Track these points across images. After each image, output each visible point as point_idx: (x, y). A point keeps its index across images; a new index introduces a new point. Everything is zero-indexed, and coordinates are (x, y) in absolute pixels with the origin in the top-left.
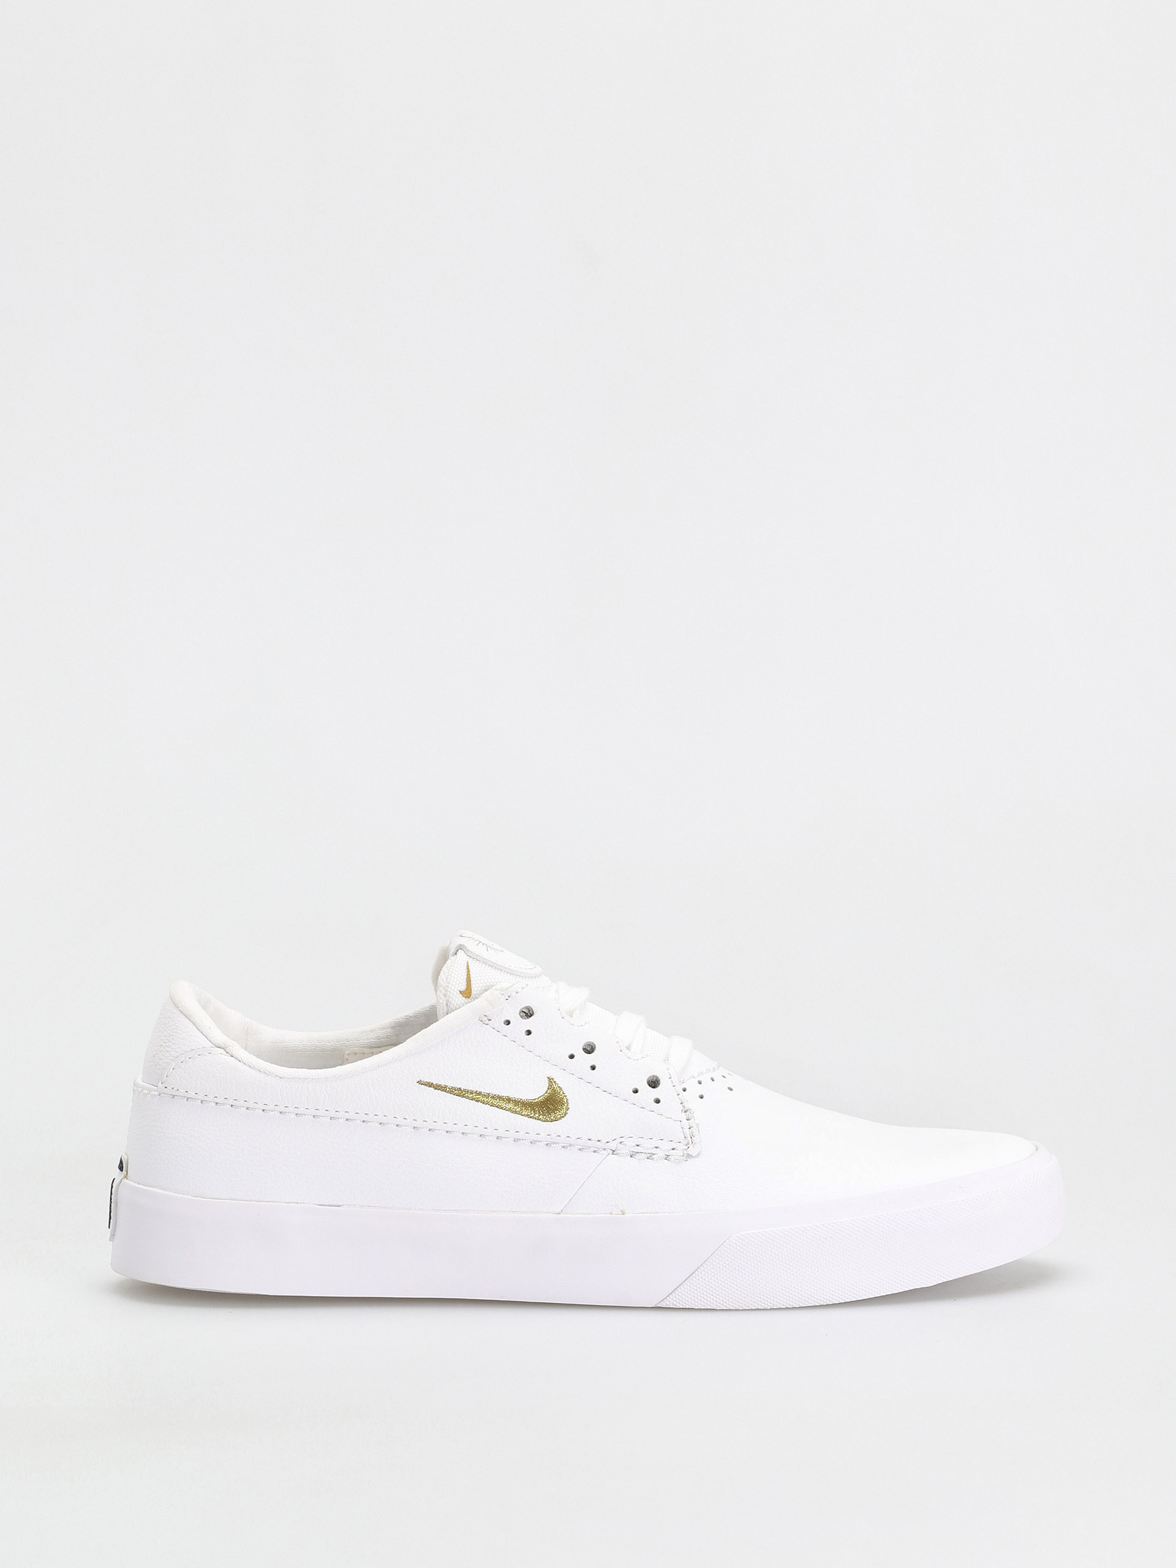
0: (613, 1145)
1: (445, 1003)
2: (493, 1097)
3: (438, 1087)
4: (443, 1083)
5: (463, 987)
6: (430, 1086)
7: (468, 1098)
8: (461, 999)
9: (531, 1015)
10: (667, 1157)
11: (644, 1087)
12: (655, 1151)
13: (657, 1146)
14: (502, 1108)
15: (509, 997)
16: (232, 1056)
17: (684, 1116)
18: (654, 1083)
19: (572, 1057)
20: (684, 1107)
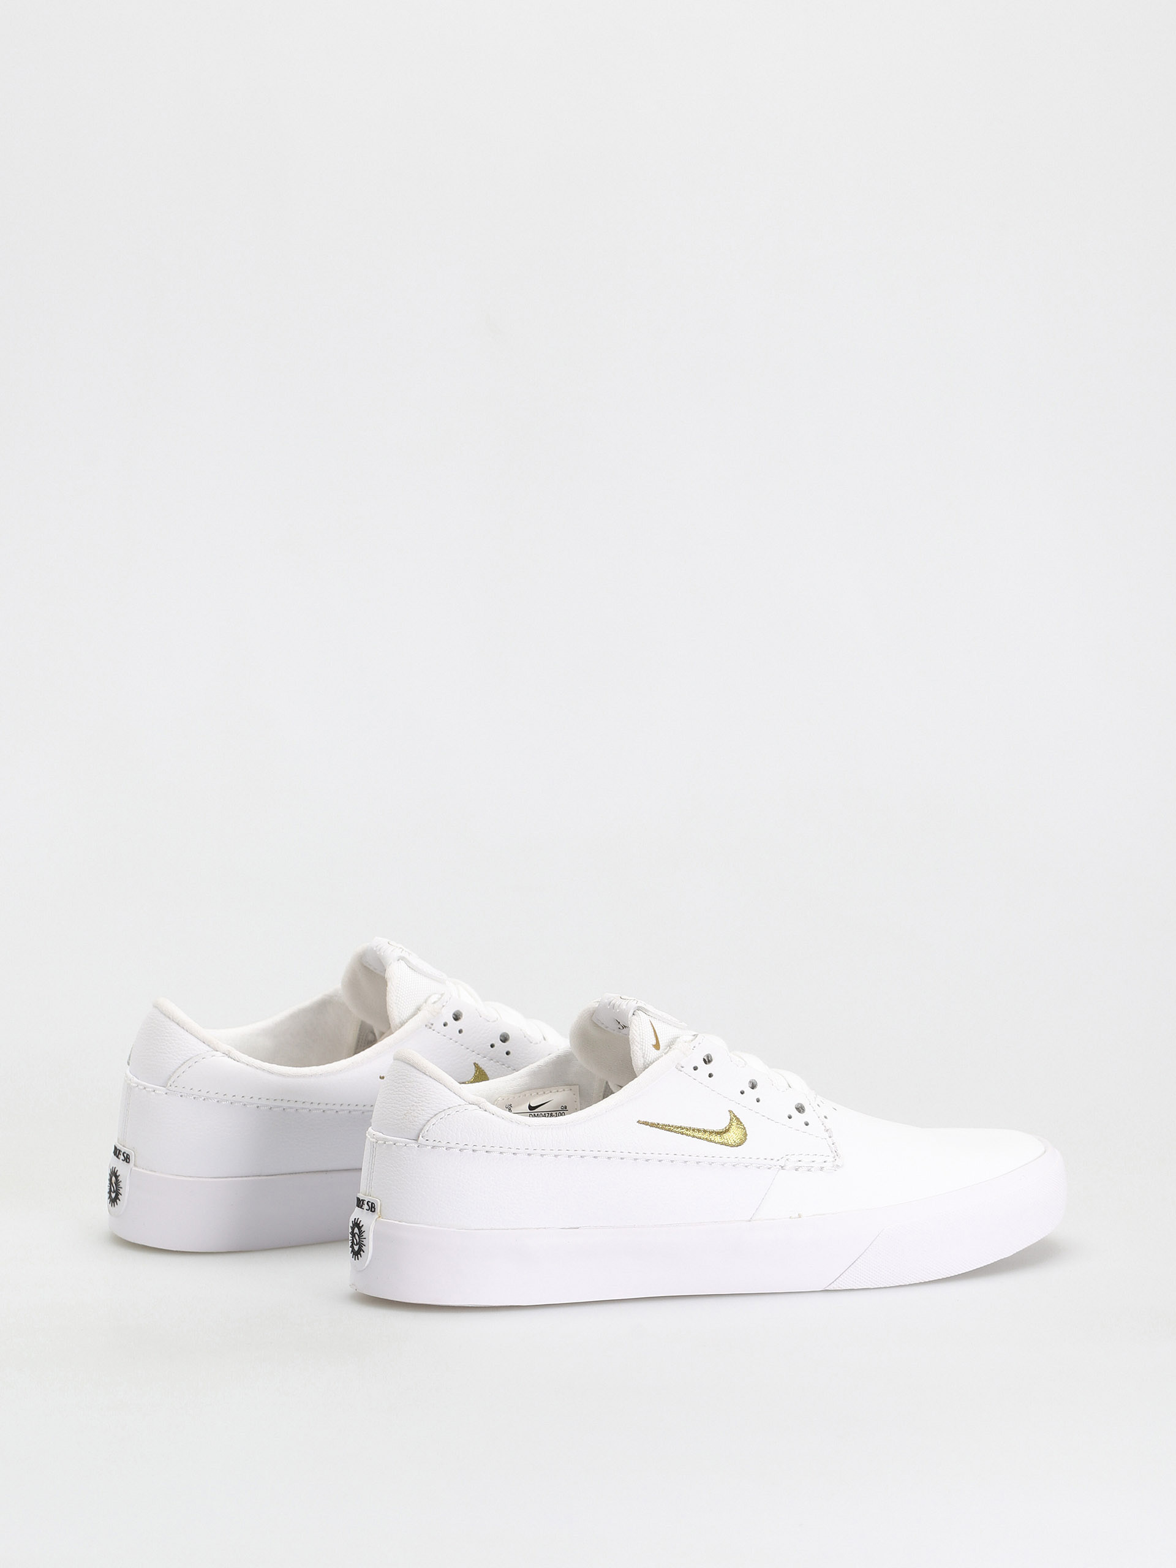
0: (782, 1163)
1: (642, 1055)
2: (694, 1130)
3: (652, 1125)
4: (656, 1122)
5: (654, 1042)
6: (647, 1125)
7: (675, 1132)
8: (654, 1053)
9: (710, 1062)
10: (822, 1168)
11: (795, 1113)
12: (812, 1164)
13: (813, 1160)
14: (701, 1138)
15: (694, 1047)
16: (486, 1111)
17: (826, 1135)
18: (800, 1109)
19: (742, 1093)
20: (825, 1127)
